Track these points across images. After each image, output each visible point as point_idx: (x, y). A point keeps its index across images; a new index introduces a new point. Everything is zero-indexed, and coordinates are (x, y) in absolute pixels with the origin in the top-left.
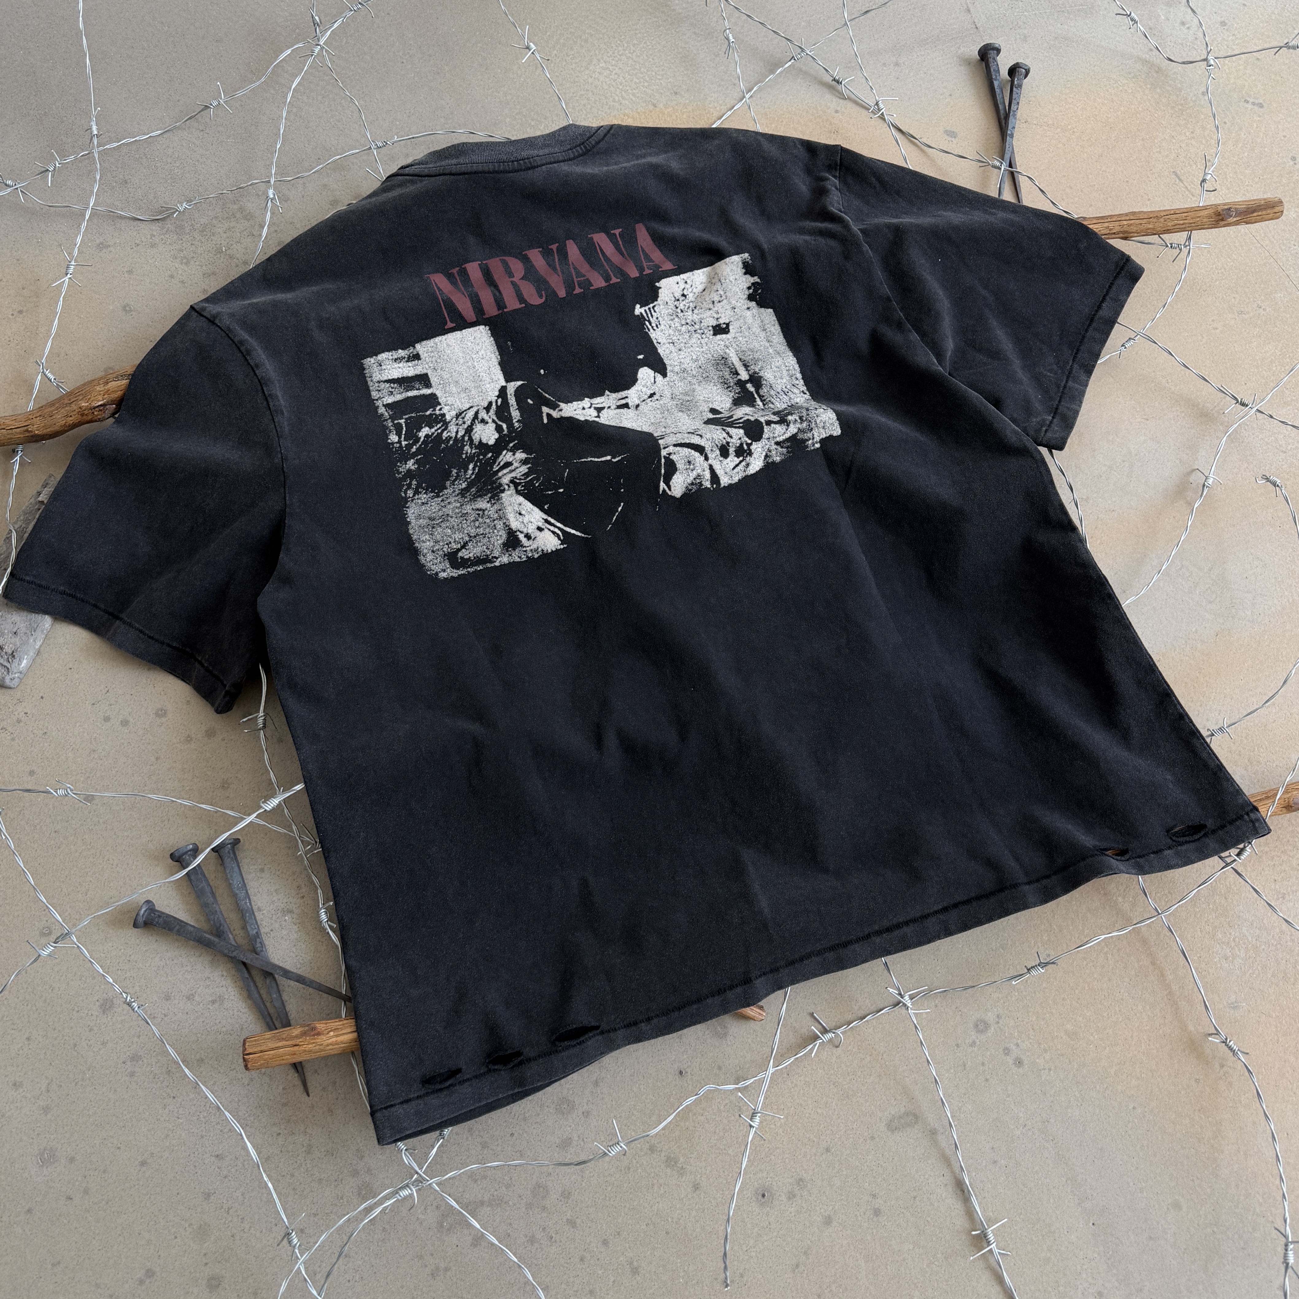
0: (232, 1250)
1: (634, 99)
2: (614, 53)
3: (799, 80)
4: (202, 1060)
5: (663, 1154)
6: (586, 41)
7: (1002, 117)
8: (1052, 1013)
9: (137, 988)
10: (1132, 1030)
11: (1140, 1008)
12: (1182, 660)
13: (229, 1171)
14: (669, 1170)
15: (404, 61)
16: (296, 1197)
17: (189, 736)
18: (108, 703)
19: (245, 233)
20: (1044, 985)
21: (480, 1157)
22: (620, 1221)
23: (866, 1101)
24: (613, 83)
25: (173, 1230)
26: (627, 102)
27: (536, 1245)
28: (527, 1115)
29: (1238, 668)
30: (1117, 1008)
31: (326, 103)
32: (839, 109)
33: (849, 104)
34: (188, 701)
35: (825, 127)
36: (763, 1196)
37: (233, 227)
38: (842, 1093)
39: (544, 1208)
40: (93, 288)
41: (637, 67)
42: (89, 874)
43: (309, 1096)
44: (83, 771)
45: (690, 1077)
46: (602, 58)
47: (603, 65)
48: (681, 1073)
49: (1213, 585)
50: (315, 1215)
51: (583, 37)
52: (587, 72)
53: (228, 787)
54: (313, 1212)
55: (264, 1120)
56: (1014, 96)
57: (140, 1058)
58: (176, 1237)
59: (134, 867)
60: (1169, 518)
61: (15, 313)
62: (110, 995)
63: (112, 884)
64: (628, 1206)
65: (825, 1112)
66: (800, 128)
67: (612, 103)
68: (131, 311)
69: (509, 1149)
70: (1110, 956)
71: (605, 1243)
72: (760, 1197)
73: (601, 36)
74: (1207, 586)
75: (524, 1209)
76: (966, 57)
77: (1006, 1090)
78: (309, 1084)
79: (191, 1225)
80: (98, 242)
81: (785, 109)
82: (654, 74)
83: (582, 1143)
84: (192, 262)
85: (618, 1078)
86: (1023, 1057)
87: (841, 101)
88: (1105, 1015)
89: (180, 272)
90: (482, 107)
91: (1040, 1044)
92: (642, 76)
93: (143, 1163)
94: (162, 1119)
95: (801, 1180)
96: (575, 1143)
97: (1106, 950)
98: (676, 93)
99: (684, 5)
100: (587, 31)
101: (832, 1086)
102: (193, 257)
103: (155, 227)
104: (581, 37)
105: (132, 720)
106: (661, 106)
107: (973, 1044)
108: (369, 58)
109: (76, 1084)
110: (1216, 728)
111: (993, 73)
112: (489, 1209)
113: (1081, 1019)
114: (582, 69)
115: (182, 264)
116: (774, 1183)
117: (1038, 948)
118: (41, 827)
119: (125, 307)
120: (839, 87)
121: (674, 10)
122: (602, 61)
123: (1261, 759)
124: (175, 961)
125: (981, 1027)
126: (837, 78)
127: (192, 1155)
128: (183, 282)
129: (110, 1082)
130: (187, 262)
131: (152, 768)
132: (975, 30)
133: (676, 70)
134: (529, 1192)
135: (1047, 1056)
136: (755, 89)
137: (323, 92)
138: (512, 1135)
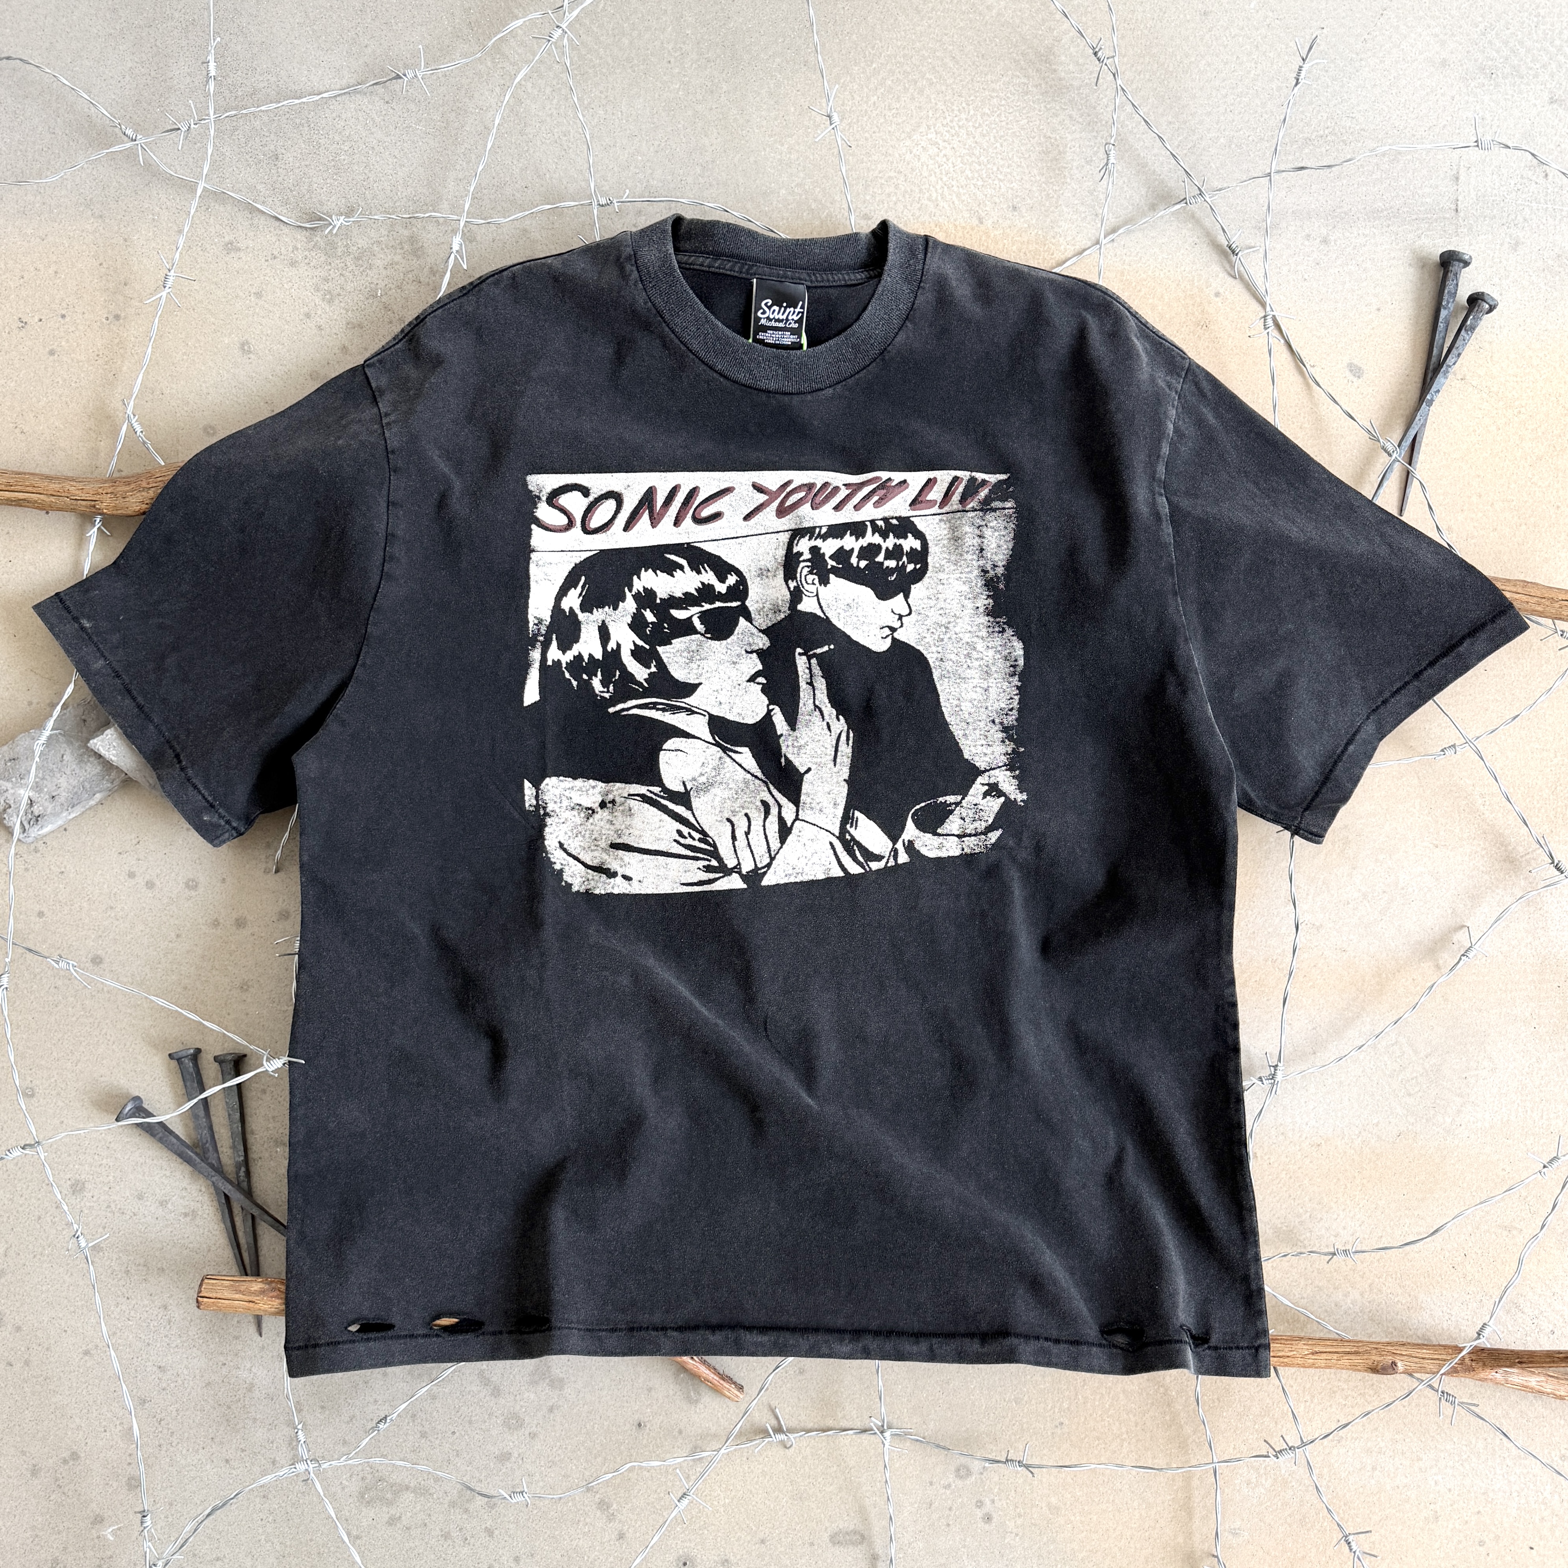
0: (156, 1458)
1: (956, 202)
2: (951, 121)
3: (1184, 231)
4: (163, 1270)
5: (598, 1496)
6: (921, 91)
7: (1431, 367)
8: (1041, 1481)
9: (111, 1178)
10: (1118, 1523)
11: (1136, 1504)
12: (1345, 1152)
13: (168, 1385)
14: (599, 1513)
15: (672, 60)
16: (228, 1428)
17: (216, 920)
18: (136, 856)
19: (410, 276)
20: (1045, 1452)
21: (417, 1445)
22: (537, 1544)
23: (818, 1508)
24: (937, 170)
25: (104, 1423)
26: (946, 206)
27: (449, 1542)
28: (473, 1419)
29: (1406, 1181)
30: (1111, 1498)
31: (555, 101)
32: (1221, 291)
33: (1237, 287)
34: (224, 879)
35: (1193, 314)
36: (685, 1564)
37: (397, 264)
38: (796, 1492)
39: (466, 1511)
40: (210, 307)
41: (977, 152)
42: (83, 1044)
43: (261, 1335)
44: (96, 928)
45: (648, 1431)
46: (935, 125)
47: (932, 136)
48: (640, 1425)
49: (1421, 1075)
50: (243, 1451)
51: (919, 84)
52: (908, 143)
53: (247, 990)
54: (241, 1446)
55: (212, 1346)
56: (1459, 343)
57: (101, 1249)
58: (105, 1431)
59: (131, 1050)
60: (1407, 980)
61: (111, 318)
62: (83, 1177)
63: (104, 1062)
64: (548, 1532)
65: (772, 1506)
66: (1160, 308)
67: (926, 202)
68: (250, 352)
69: (447, 1445)
70: (1125, 1444)
71: (517, 1559)
72: (681, 1564)
73: (944, 88)
74: (1415, 1075)
75: (446, 1506)
76: (1424, 254)
77: (965, 1541)
78: (264, 1325)
79: (122, 1423)
80: (227, 239)
81: (1150, 273)
82: (995, 169)
83: (521, 1462)
84: (337, 302)
85: (575, 1411)
86: (994, 1515)
87: (1230, 279)
88: (1096, 1500)
89: (319, 312)
90: (756, 162)
91: (1017, 1507)
92: (978, 167)
93: (87, 1353)
94: (113, 1316)
95: (726, 1561)
96: (513, 1459)
97: (1125, 1436)
98: (1015, 208)
99: (1071, 67)
100: (927, 76)
101: (788, 1483)
102: (339, 295)
103: (300, 236)
104: (916, 83)
105: (158, 883)
106: (989, 223)
107: (949, 1486)
108: (627, 42)
109: (35, 1256)
110: (1341, 1248)
111: (1446, 297)
112: (412, 1495)
113: (1069, 1496)
114: (903, 136)
115: (323, 300)
116: (699, 1556)
117: (1054, 1412)
118: (41, 978)
119: (243, 345)
120: (1234, 258)
121: (1055, 71)
122: (932, 130)
123: (1384, 1289)
124: (155, 1162)
125: (963, 1472)
126: (1234, 246)
127: (135, 1359)
128: (320, 328)
129: (68, 1264)
130: (330, 298)
131: (170, 944)
132: (1453, 213)
133: (1027, 171)
134: (455, 1492)
135: (1019, 1521)
136: (1121, 231)
137: (554, 83)
138: (454, 1433)
